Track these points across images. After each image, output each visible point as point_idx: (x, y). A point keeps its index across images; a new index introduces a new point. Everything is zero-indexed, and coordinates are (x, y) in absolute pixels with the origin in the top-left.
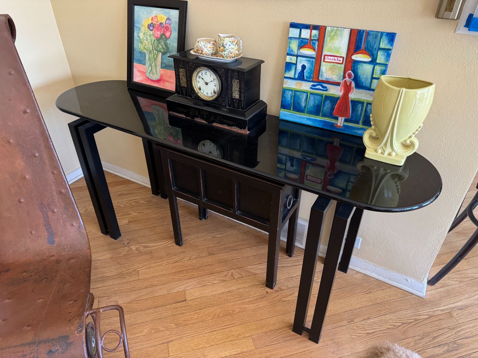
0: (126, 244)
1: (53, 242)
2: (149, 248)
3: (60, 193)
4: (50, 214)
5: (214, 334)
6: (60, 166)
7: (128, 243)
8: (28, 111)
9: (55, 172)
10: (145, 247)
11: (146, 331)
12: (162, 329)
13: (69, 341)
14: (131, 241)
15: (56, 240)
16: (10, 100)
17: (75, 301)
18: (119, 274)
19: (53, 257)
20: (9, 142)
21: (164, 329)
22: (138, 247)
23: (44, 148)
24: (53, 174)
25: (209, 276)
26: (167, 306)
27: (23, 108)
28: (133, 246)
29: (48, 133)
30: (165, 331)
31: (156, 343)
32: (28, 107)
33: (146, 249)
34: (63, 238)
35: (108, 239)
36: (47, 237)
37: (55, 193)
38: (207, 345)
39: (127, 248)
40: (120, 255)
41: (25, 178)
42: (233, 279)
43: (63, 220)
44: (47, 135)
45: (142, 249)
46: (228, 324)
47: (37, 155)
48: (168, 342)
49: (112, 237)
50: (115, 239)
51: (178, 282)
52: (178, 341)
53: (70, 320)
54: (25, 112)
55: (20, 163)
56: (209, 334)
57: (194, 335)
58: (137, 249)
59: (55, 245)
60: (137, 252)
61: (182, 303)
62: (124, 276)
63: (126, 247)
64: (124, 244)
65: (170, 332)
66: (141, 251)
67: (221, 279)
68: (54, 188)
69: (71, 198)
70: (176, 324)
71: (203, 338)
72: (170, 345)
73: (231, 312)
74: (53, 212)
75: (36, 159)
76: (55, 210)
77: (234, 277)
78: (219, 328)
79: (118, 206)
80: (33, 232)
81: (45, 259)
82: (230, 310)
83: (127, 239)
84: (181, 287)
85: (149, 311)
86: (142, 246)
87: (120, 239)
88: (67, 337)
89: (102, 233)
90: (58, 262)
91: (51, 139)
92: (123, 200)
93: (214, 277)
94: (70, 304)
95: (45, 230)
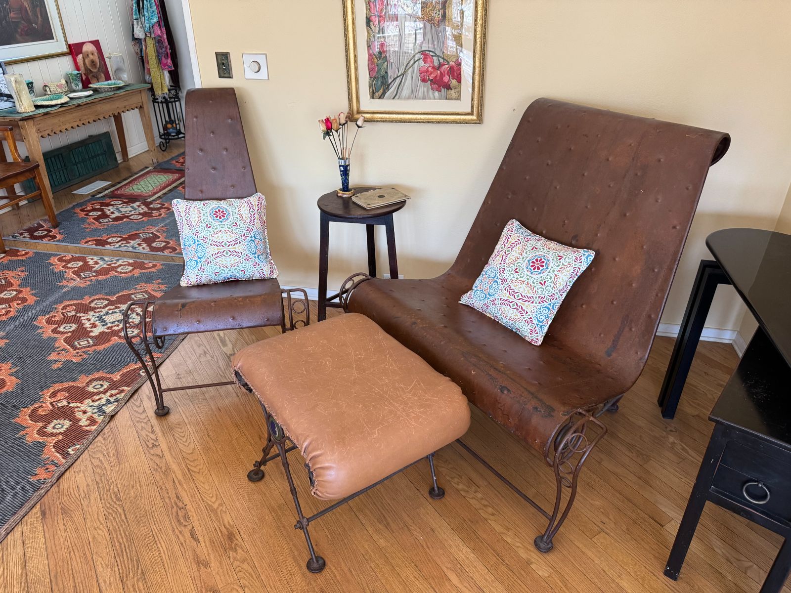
0: (668, 429)
1: (609, 355)
2: (687, 455)
3: (650, 316)
4: (627, 329)
5: (652, 577)
6: (668, 292)
7: (671, 431)
8: (678, 227)
9: (659, 295)
10: (683, 449)
11: (597, 503)
12: (611, 517)
13: (552, 414)
14: (676, 432)
15: (614, 355)
16: (670, 211)
17: (581, 398)
18: (630, 445)
19: (599, 366)
20: (642, 247)
21: (613, 519)
22: (676, 442)
23: (666, 267)
24: (657, 295)
25: (717, 538)
26: (639, 510)
27: (675, 222)
28: (672, 438)
29: (679, 256)
30: (611, 522)
31: (593, 520)
32: (680, 224)
33: (682, 451)
34: (620, 357)
35: (658, 411)
36: (609, 347)
37: (644, 313)
38: (632, 574)
39: (665, 433)
40: (650, 432)
41: (631, 284)
42: (744, 572)
43: (633, 342)
44: (678, 257)
45: (679, 448)
46: (678, 589)
47: (656, 270)
48: (602, 530)
49: (662, 412)
50: (664, 416)
51: (675, 507)
52: (613, 541)
53: (565, 403)
54: (674, 227)
55: (637, 269)
56: (648, 571)
57: (632, 555)
58: (673, 443)
59: (609, 358)
60: (670, 445)
61: (656, 524)
62: (632, 449)
63: (665, 431)
64: (666, 428)
65: (614, 527)
66: (675, 449)
67: (728, 555)
68: (647, 309)
69: (654, 327)
70: (628, 529)
71: (637, 567)
72: (602, 534)
73: (696, 587)
74: (631, 329)
75: (653, 274)
76: (633, 330)
77: (746, 571)
78: (664, 581)
79: (704, 393)
80: (602, 335)
81: (592, 363)
82: (697, 585)
83: (675, 427)
84: (673, 513)
85: (618, 495)
86: (682, 446)
87: (668, 420)
88: (553, 410)
89: (658, 401)
90: (599, 371)
91: (678, 262)
92: (717, 392)
93: (722, 546)
94: (576, 397)
95: (612, 340)
